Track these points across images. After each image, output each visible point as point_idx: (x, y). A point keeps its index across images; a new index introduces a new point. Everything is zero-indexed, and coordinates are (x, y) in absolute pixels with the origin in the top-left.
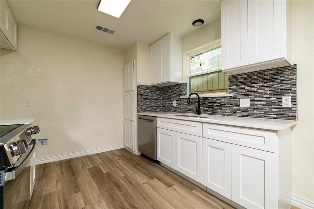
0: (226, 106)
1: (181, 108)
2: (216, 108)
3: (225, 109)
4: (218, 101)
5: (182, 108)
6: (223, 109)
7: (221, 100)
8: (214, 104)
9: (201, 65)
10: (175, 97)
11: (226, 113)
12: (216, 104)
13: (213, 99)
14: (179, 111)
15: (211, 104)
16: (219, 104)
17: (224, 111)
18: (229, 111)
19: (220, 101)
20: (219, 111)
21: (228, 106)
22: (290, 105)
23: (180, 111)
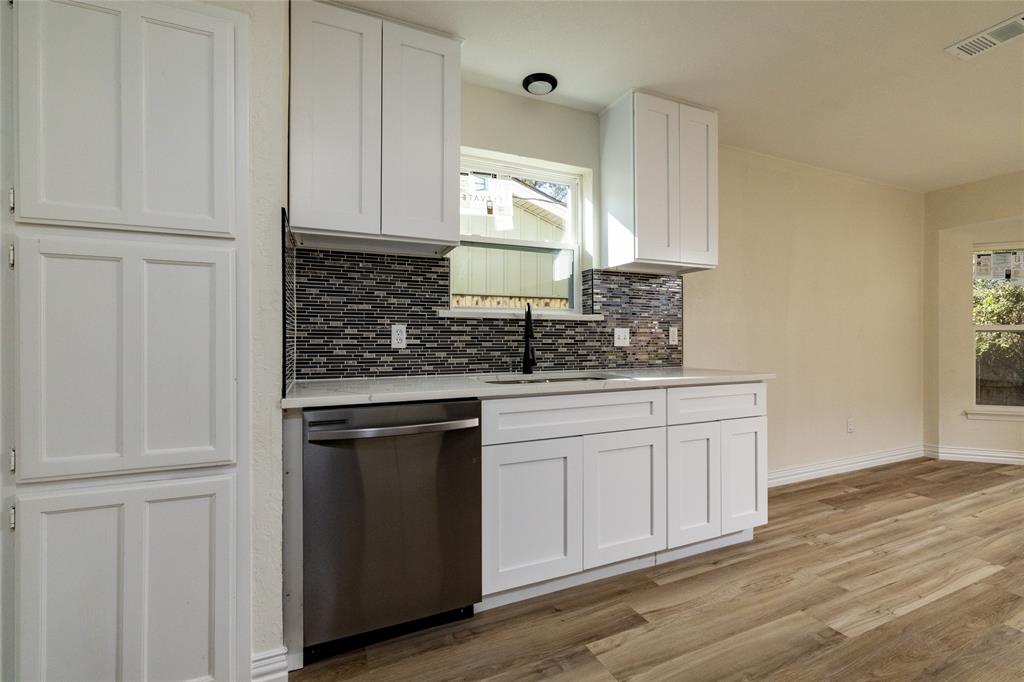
0: (587, 344)
1: (438, 354)
2: (565, 350)
3: (585, 352)
4: (568, 332)
5: (443, 355)
6: (580, 352)
7: (577, 330)
8: (560, 341)
9: (490, 211)
10: (400, 309)
11: (588, 364)
12: (564, 341)
13: (558, 327)
14: (427, 368)
15: (550, 341)
16: (572, 341)
17: (583, 358)
18: (594, 358)
19: (573, 333)
20: (572, 358)
21: (591, 344)
22: (676, 343)
23: (431, 368)
